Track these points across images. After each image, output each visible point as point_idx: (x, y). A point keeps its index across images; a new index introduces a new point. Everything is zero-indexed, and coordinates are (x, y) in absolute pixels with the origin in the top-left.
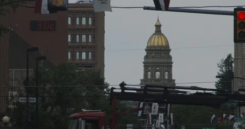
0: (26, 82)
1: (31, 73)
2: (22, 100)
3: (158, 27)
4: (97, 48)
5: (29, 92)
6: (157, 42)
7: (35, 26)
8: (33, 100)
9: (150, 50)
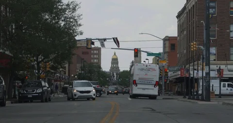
0: (81, 68)
1: (82, 65)
2: (80, 72)
3: (115, 53)
4: (99, 59)
5: (82, 70)
6: (115, 57)
7: (83, 53)
8: (83, 72)
9: (113, 59)
